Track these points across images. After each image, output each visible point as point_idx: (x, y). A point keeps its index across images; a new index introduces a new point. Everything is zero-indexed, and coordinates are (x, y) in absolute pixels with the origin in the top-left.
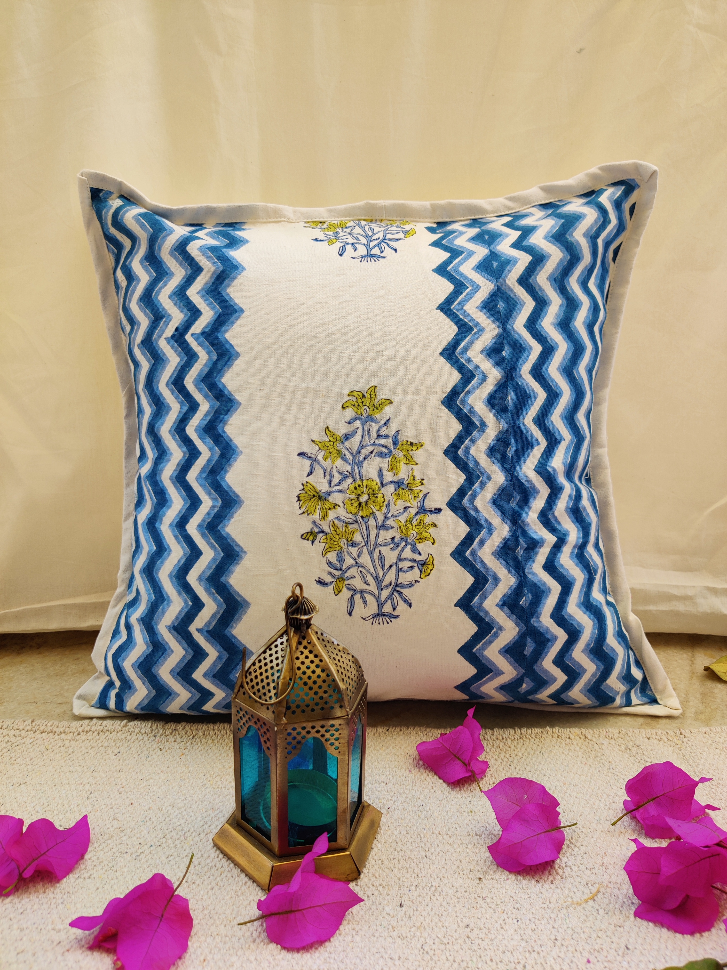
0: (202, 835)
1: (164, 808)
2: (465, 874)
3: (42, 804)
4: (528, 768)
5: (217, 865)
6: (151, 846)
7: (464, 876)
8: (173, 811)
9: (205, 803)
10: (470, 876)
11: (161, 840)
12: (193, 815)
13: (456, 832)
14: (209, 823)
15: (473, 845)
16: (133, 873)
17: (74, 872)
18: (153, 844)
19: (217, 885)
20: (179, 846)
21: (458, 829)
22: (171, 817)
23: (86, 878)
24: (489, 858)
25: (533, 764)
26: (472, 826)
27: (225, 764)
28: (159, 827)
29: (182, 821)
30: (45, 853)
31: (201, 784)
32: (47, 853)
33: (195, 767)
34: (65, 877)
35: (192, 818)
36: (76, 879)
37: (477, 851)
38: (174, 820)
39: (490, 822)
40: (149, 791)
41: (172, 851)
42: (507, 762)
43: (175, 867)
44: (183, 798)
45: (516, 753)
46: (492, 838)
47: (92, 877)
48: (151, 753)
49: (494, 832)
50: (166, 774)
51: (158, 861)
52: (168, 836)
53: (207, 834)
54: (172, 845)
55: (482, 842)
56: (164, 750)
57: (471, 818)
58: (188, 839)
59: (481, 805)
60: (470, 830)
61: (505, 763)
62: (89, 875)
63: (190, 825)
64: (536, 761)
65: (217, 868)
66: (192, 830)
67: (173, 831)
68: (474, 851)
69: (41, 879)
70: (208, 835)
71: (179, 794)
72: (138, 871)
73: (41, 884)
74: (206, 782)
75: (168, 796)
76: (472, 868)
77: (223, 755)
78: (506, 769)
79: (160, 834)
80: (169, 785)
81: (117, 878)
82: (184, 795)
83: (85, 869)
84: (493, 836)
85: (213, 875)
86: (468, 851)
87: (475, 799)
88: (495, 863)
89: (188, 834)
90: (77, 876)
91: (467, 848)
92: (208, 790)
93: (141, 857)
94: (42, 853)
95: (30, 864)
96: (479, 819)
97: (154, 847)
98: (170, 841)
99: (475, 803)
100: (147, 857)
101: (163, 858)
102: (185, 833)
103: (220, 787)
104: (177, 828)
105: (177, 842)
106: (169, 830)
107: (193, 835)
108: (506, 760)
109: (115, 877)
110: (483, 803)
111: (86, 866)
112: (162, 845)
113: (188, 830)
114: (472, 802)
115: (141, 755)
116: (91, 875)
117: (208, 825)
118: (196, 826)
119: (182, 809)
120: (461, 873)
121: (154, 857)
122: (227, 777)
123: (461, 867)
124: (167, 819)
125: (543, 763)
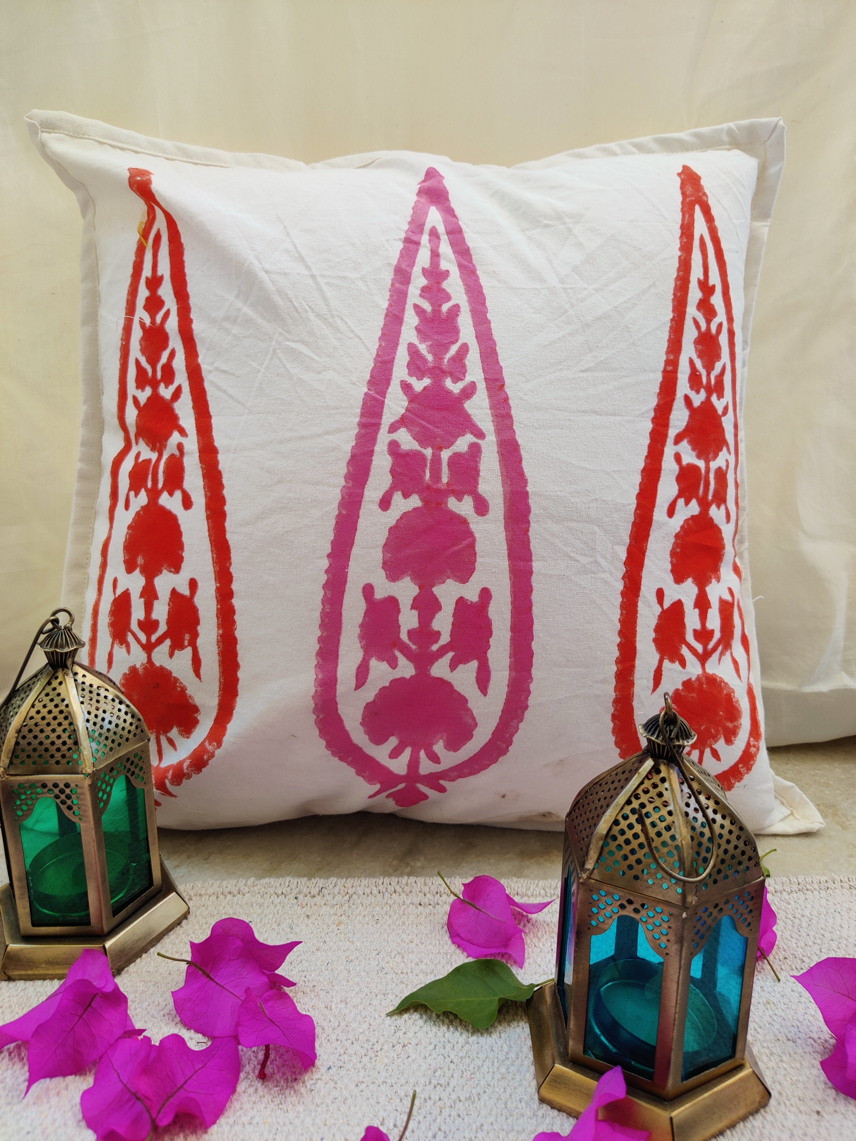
0: (398, 1048)
1: (333, 1007)
2: (794, 1104)
3: (156, 1003)
4: (828, 935)
5: (432, 1097)
6: (329, 1068)
7: (793, 1109)
8: (348, 1011)
9: (389, 996)
10: (803, 1108)
11: (341, 1058)
12: (377, 1016)
13: (758, 1036)
14: (404, 1030)
15: (788, 1055)
16: (314, 1114)
17: (226, 1114)
18: (331, 1064)
19: (440, 1129)
20: (369, 1066)
21: (759, 1030)
22: (347, 1020)
23: (246, 1123)
24: (819, 1077)
25: (832, 928)
26: (777, 1026)
27: (404, 936)
28: (333, 1037)
29: (365, 1026)
30: (182, 1086)
31: (377, 968)
32: (185, 1087)
33: (363, 942)
34: (214, 1122)
35: (378, 1021)
36: (231, 1126)
37: (798, 1066)
38: (354, 1025)
39: (801, 1019)
40: (306, 979)
41: (361, 1074)
42: (793, 926)
43: (373, 1102)
44: (357, 989)
45: (800, 912)
46: (812, 1045)
47: (254, 1121)
48: (295, 921)
49: (811, 1035)
50: (324, 953)
51: (344, 1092)
52: (350, 1051)
53: (404, 1046)
54: (359, 1066)
55: (799, 1051)
56: (313, 918)
57: (771, 1013)
58: (379, 1054)
59: (779, 993)
60: (777, 1032)
61: (790, 928)
62: (249, 1118)
63: (376, 1032)
64: (834, 924)
65: (432, 1101)
66: (382, 1040)
67: (355, 1043)
68: (793, 1065)
69: (180, 1127)
70: (406, 1048)
71: (351, 983)
72: (319, 1110)
73: (182, 1135)
74: (383, 964)
75: (336, 988)
76: (801, 1095)
77: (397, 923)
78: (795, 936)
79: (339, 1048)
80: (332, 970)
81: (291, 1123)
82: (358, 984)
83: (241, 1109)
84: (813, 1042)
85: (430, 1113)
86: (785, 1065)
87: (768, 984)
88: (830, 1084)
89: (377, 1047)
90: (231, 1121)
91: (782, 1061)
92: (389, 976)
93: (318, 1086)
94: (179, 1086)
95: (163, 1105)
96: (783, 1014)
97: (334, 1069)
98: (354, 1059)
99: (770, 989)
100: (328, 1086)
101: (352, 1087)
102: (373, 1045)
103: (405, 971)
104: (360, 1038)
105: (365, 1060)
106: (350, 1042)
107: (385, 1047)
108: (791, 923)
109: (288, 1122)
110: (780, 990)
111: (242, 1104)
112: (345, 1065)
113: (376, 1040)
114: (765, 988)
115: (282, 926)
116: (252, 1118)
117: (402, 1032)
118: (385, 1033)
119: (361, 1007)
120: (788, 1103)
121: (337, 1086)
122: (411, 955)
123: (784, 1094)
124: (343, 1024)
125: (846, 927)
